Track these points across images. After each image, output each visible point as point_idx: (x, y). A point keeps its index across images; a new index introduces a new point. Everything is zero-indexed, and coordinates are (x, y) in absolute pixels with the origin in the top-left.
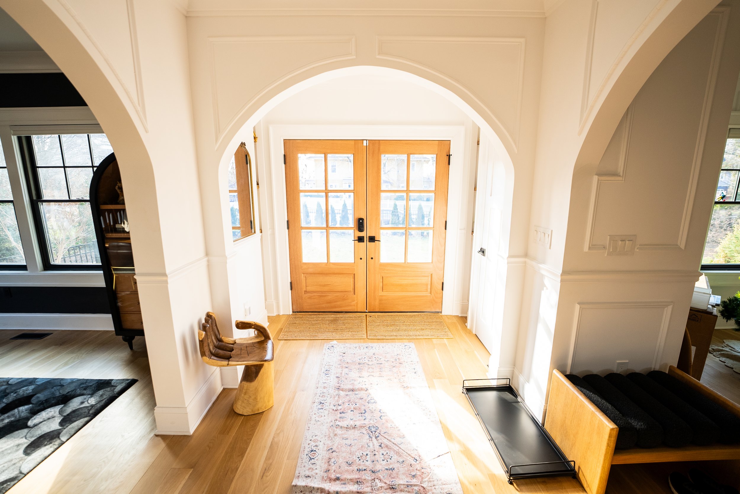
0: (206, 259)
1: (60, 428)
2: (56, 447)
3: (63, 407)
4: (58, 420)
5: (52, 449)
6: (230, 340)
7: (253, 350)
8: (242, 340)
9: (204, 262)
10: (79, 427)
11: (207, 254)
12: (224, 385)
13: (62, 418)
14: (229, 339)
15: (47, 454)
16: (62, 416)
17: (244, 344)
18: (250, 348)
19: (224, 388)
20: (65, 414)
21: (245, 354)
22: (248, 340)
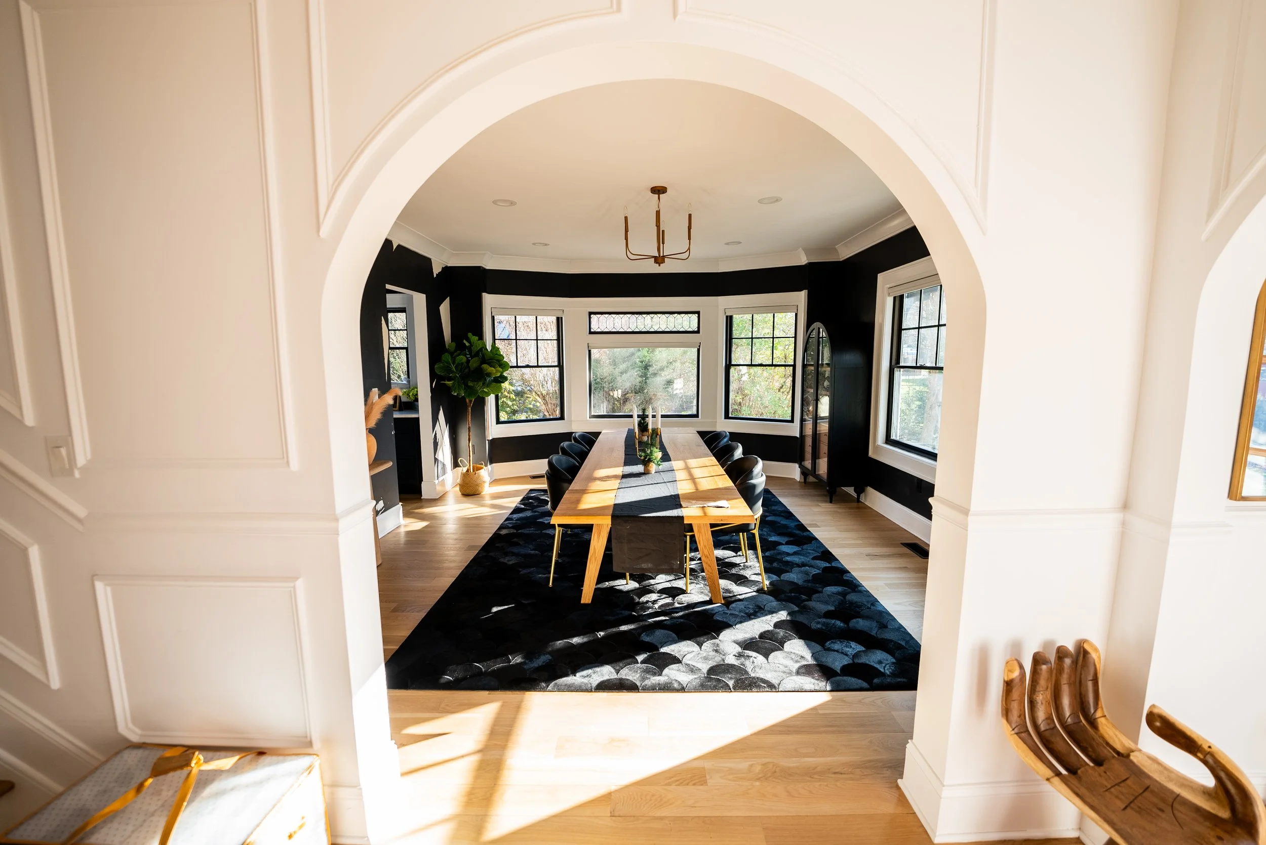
0: (1119, 516)
1: (839, 672)
2: (817, 688)
3: (863, 651)
4: (846, 661)
5: (812, 687)
6: (1119, 739)
7: (1155, 810)
8: (1156, 766)
9: (1110, 522)
10: (851, 687)
11: (1125, 506)
12: (1083, 832)
13: (851, 662)
14: (1116, 736)
15: (807, 687)
16: (853, 660)
17: (1149, 777)
18: (1156, 800)
19: (1078, 838)
20: (856, 661)
21: (1120, 799)
22: (1170, 780)
